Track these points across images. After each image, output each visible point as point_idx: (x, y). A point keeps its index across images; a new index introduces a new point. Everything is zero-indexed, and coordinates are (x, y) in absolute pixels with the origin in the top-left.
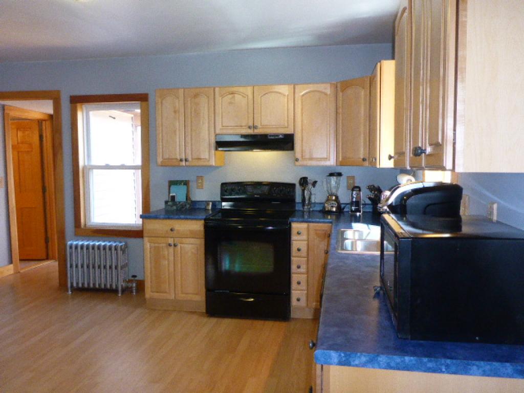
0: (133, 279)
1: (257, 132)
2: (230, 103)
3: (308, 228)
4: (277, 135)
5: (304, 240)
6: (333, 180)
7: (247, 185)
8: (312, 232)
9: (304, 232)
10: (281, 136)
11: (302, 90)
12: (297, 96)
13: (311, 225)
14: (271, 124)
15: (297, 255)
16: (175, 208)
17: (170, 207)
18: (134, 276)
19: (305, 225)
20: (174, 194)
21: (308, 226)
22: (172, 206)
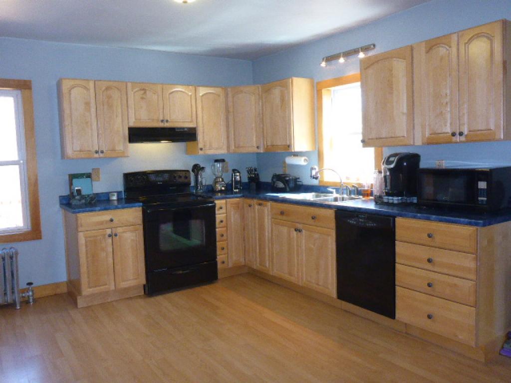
0: (28, 286)
1: (166, 125)
2: (142, 98)
3: (226, 203)
4: (183, 128)
5: (224, 213)
6: (218, 165)
7: (149, 173)
8: (229, 206)
9: (224, 206)
10: (186, 129)
11: (202, 91)
12: (197, 96)
13: (228, 200)
14: (179, 119)
15: (221, 226)
16: (83, 201)
17: (78, 202)
18: (30, 284)
19: (223, 201)
20: (79, 188)
21: (226, 202)
22: (80, 200)
